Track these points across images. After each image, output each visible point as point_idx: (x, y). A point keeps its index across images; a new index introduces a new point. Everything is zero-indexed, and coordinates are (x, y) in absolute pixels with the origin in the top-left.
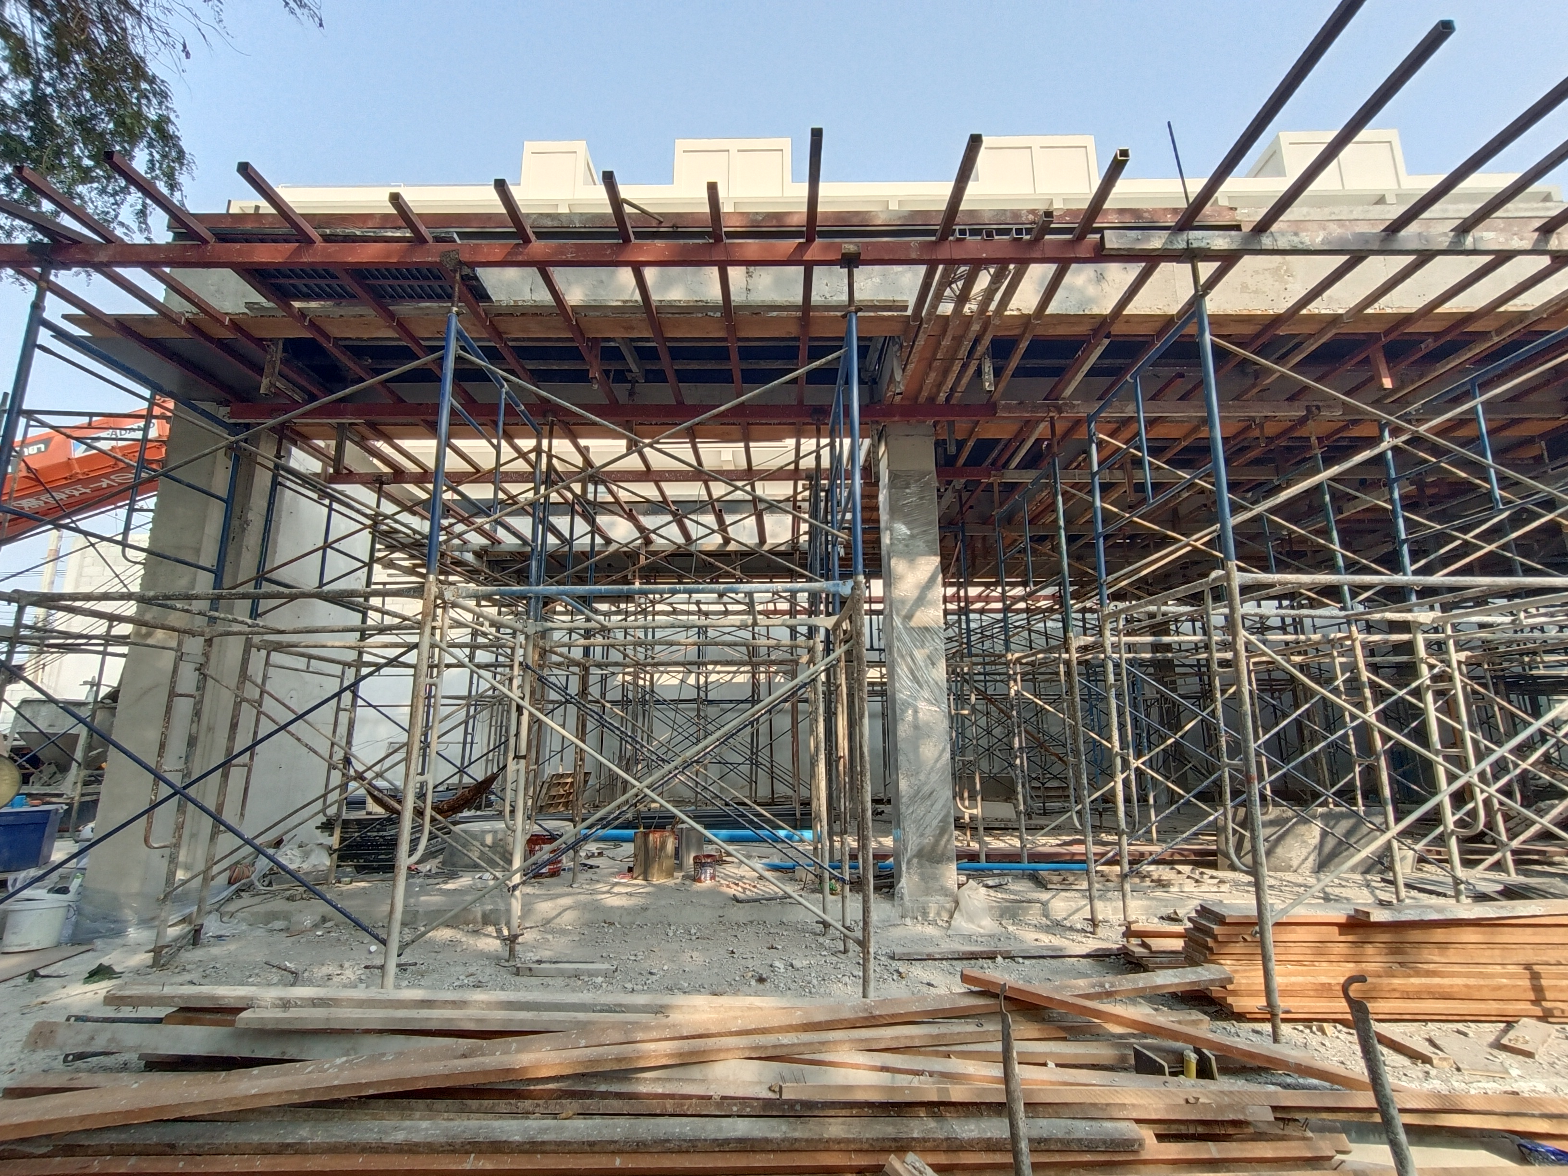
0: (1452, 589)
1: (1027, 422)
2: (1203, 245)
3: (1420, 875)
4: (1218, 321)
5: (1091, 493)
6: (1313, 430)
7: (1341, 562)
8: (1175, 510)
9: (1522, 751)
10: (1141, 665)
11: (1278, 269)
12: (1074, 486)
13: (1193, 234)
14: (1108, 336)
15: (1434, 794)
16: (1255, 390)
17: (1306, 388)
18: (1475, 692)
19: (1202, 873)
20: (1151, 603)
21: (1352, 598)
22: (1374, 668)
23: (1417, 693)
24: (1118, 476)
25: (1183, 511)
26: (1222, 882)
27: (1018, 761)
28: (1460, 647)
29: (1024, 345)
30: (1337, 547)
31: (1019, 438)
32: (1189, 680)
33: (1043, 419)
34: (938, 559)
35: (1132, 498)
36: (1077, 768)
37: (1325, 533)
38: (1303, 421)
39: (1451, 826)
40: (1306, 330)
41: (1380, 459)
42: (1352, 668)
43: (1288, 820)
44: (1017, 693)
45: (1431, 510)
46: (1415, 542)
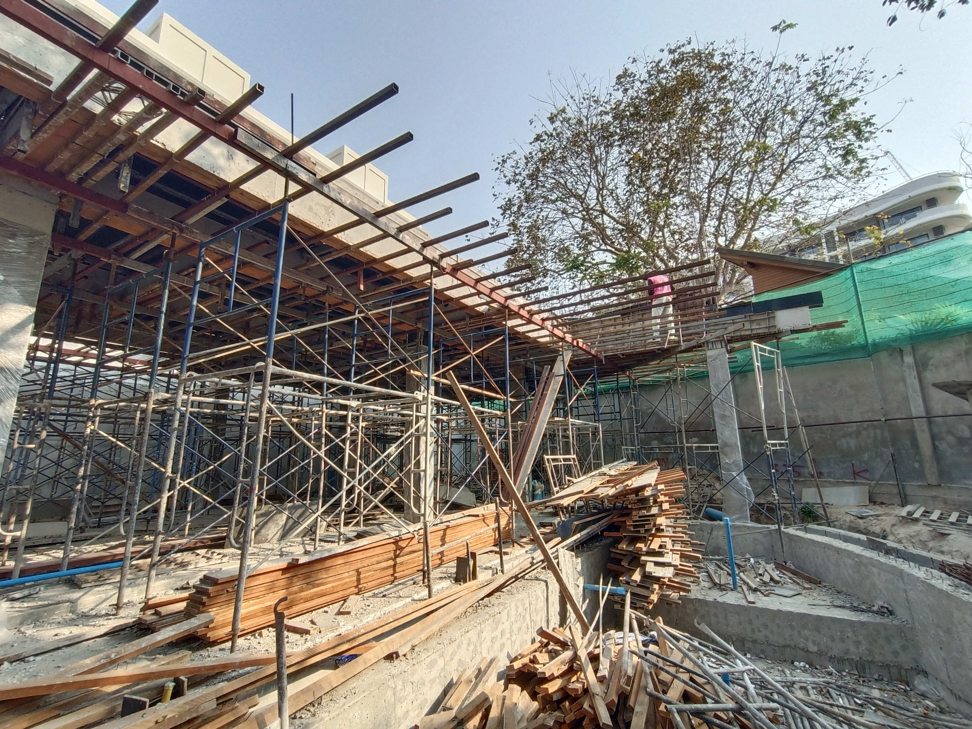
0: (367, 391)
1: (154, 229)
2: (294, 171)
3: (327, 533)
4: (293, 220)
5: (192, 296)
6: (328, 299)
7: (326, 371)
8: (248, 323)
9: (376, 468)
10: (203, 417)
11: (329, 208)
12: (182, 287)
13: (290, 163)
14: (227, 196)
15: (340, 491)
16: (306, 268)
17: (329, 276)
18: (365, 442)
19: (213, 553)
20: (215, 376)
21: (327, 390)
22: (329, 428)
23: (344, 441)
24: (215, 291)
25: (252, 325)
26: (225, 556)
27: (79, 487)
28: (364, 420)
29: (162, 172)
30: (325, 363)
31: (144, 239)
32: (234, 429)
33: (167, 232)
34: (34, 310)
35: (221, 307)
36: (132, 489)
37: (322, 355)
38: (324, 293)
39: (343, 507)
40: (336, 246)
41: (351, 322)
42: (319, 427)
43: (272, 512)
44: (92, 431)
45: (367, 354)
46: (358, 367)
